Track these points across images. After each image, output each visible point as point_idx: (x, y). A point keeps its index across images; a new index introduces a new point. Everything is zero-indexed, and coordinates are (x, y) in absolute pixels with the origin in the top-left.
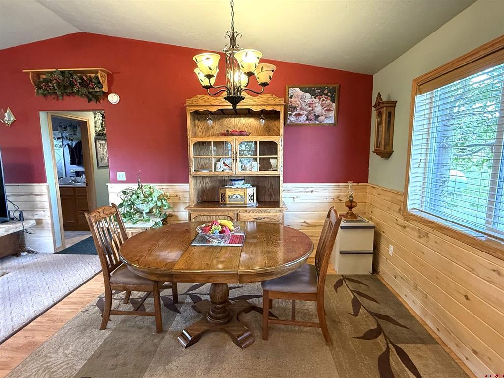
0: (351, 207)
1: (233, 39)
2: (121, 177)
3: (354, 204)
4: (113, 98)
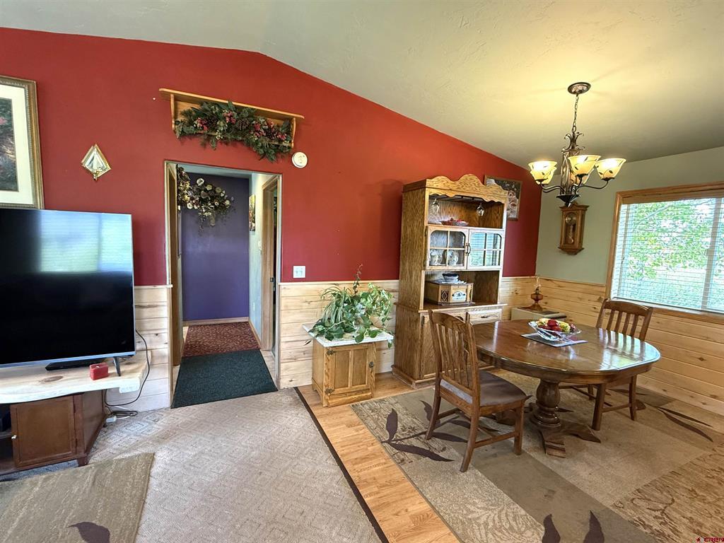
0: (537, 300)
1: (573, 140)
2: (299, 273)
3: (539, 297)
4: (300, 160)
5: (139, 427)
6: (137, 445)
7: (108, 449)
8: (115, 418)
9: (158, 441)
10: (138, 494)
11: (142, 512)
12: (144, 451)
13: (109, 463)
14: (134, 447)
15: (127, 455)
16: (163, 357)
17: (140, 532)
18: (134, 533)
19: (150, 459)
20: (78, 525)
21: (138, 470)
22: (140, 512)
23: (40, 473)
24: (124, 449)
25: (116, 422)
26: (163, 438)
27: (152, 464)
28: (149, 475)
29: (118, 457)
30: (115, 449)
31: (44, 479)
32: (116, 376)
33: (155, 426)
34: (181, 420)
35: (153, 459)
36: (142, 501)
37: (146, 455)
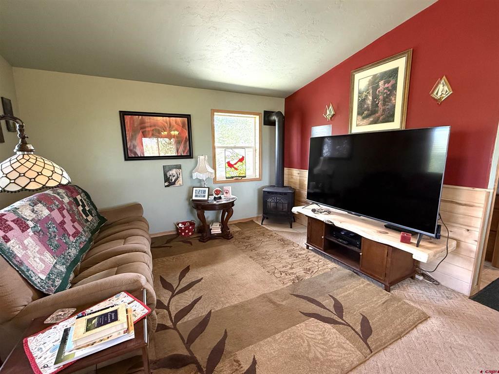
5: (433, 293)
6: (423, 303)
7: (405, 292)
8: (421, 278)
9: (439, 313)
10: (400, 330)
11: (394, 342)
12: (425, 310)
13: (399, 300)
14: (421, 303)
15: (412, 304)
16: (471, 251)
17: (385, 350)
18: (382, 347)
19: (425, 318)
20: (364, 317)
21: (411, 318)
22: (393, 340)
23: (368, 280)
24: (414, 299)
25: (421, 281)
26: (443, 312)
27: (422, 322)
28: (416, 326)
29: (407, 301)
30: (408, 295)
31: (368, 284)
32: (415, 246)
33: (445, 301)
34: (471, 312)
35: (426, 320)
36: (399, 336)
37: (423, 313)
